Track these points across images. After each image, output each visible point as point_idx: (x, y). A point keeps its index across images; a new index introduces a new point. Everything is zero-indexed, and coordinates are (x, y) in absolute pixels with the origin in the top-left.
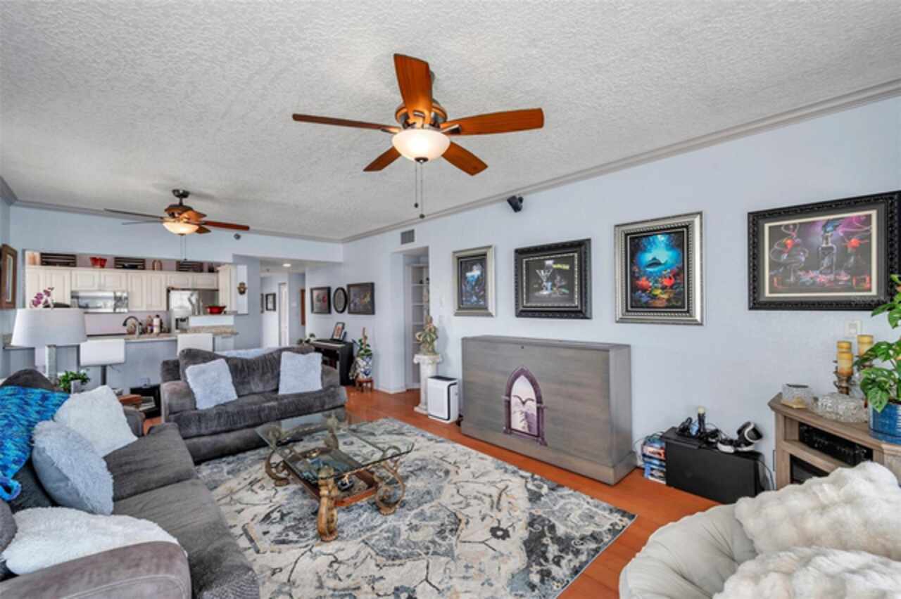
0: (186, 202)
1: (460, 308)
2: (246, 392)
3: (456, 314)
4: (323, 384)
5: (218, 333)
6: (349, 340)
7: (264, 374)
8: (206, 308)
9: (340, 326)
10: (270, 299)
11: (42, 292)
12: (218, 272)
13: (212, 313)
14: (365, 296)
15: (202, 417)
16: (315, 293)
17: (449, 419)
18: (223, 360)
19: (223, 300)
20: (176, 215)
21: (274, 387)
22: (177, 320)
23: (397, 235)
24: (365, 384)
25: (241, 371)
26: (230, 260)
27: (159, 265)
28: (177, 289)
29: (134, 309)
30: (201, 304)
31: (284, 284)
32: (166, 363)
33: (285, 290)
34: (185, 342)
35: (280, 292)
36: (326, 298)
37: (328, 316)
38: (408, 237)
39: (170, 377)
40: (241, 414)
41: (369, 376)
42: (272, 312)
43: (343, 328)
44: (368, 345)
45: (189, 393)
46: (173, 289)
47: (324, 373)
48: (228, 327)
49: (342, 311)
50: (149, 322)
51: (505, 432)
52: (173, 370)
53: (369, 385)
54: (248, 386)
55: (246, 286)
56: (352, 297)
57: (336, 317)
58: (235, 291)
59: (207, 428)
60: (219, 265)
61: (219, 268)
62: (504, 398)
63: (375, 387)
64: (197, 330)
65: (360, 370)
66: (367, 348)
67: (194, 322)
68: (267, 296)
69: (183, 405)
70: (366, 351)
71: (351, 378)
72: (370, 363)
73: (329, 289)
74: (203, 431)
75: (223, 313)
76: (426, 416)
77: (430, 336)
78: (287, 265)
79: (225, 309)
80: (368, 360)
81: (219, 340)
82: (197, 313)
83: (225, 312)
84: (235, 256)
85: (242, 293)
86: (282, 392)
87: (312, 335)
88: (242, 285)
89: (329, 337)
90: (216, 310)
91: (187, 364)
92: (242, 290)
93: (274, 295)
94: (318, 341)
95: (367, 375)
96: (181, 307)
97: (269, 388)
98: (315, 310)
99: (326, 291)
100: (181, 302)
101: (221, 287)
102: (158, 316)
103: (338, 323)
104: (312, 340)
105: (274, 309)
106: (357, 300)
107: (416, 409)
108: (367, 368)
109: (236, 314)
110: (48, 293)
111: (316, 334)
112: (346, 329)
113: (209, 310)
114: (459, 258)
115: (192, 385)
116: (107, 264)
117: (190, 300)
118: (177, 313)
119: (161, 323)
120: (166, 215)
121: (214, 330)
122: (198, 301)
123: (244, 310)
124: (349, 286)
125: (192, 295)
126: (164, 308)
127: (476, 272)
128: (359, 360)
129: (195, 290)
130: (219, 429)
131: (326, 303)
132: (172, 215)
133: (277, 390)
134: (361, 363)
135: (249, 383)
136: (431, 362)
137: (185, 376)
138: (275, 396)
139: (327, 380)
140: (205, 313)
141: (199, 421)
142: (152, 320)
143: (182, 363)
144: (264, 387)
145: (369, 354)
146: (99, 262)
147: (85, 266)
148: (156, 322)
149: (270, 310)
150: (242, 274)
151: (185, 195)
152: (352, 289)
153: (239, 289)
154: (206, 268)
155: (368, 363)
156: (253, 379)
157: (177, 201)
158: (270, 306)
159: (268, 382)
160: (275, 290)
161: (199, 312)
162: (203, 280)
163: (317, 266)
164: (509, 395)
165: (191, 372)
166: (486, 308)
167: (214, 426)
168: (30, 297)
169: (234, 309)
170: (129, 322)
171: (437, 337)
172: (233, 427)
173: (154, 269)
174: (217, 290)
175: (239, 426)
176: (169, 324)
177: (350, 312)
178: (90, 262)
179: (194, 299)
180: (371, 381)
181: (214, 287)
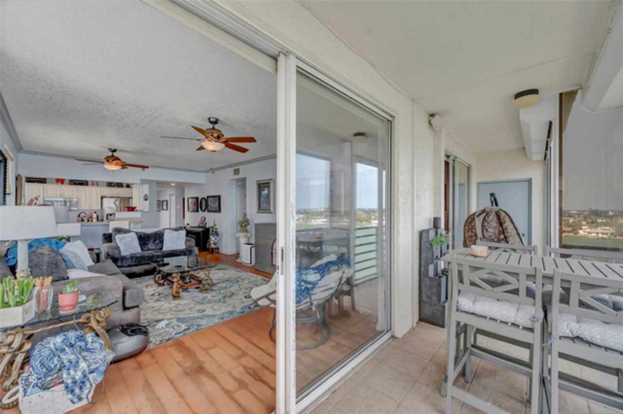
0: (115, 154)
1: (259, 209)
2: (146, 249)
3: (258, 212)
4: (186, 246)
5: (132, 221)
6: (207, 226)
7: (155, 240)
8: (125, 208)
9: (203, 219)
10: (165, 203)
11: (33, 198)
12: (132, 187)
13: (128, 210)
14: (216, 203)
15: (123, 258)
16: (190, 200)
17: (251, 263)
18: (134, 233)
19: (134, 203)
20: (110, 161)
21: (161, 247)
22: (107, 215)
23: (231, 170)
24: (215, 250)
25: (143, 239)
26: (139, 182)
27: (96, 184)
28: (107, 197)
29: (81, 208)
30: (122, 206)
31: (173, 195)
32: (105, 235)
33: (173, 198)
34: (113, 225)
35: (170, 199)
36: (196, 203)
37: (197, 213)
38: (237, 172)
39: (106, 241)
40: (143, 257)
41: (217, 245)
42: (165, 212)
43: (205, 220)
44: (216, 229)
45: (118, 248)
46: (105, 197)
47: (187, 241)
48: (138, 218)
49: (204, 211)
50: (91, 216)
51: (271, 266)
52: (108, 238)
53: (217, 251)
54: (146, 246)
55: (148, 196)
56: (209, 203)
57: (201, 214)
58: (142, 199)
59: (126, 263)
60: (133, 184)
61: (133, 186)
62: (271, 250)
63: (220, 252)
64: (119, 220)
65: (212, 242)
66: (216, 231)
67: (118, 215)
68: (163, 201)
69: (114, 253)
70: (216, 232)
71: (208, 247)
72: (218, 238)
73: (197, 198)
74: (124, 264)
75: (135, 210)
76: (241, 263)
77: (245, 223)
78: (173, 184)
79: (136, 209)
80: (216, 236)
81: (132, 225)
82: (119, 210)
83: (136, 211)
84: (142, 180)
85: (146, 200)
86: (165, 249)
87: (188, 224)
88: (146, 195)
89: (196, 225)
90: (130, 209)
91: (115, 235)
92: (146, 198)
93: (167, 201)
94: (191, 227)
95: (216, 245)
96: (110, 208)
97: (158, 247)
98: (190, 210)
99: (195, 200)
100: (110, 205)
101: (134, 196)
102: (95, 212)
103: (202, 217)
104: (188, 227)
105: (167, 209)
106: (212, 205)
107: (238, 260)
108: (216, 241)
109: (142, 211)
110: (36, 199)
111: (190, 223)
112: (206, 221)
113: (126, 209)
114: (259, 184)
115: (119, 244)
116: (65, 182)
117: (115, 204)
118: (107, 211)
119: (98, 217)
120: (105, 161)
121: (129, 220)
122: (120, 204)
123: (147, 209)
124: (208, 197)
125: (116, 201)
126: (100, 208)
127: (265, 192)
128: (211, 236)
129: (118, 197)
130: (132, 264)
131: (196, 207)
132: (108, 161)
133: (161, 249)
134: (212, 239)
135: (147, 244)
136: (244, 236)
137: (115, 240)
138: (160, 251)
139: (188, 243)
140: (124, 211)
141: (122, 260)
142: (92, 215)
143: (113, 234)
144: (155, 247)
145: (217, 234)
146: (61, 181)
147: (51, 183)
148: (95, 216)
149: (165, 210)
150: (146, 189)
151: (115, 151)
152: (210, 199)
153: (144, 197)
154: (125, 185)
155: (216, 239)
156: (150, 243)
157: (110, 154)
158: (165, 207)
159: (157, 244)
160: (167, 198)
161: (120, 211)
162: (123, 192)
163: (190, 185)
164: (272, 249)
165: (118, 238)
166: (270, 210)
167: (129, 262)
168: (27, 201)
169: (141, 208)
170: (81, 215)
171: (248, 224)
172: (139, 263)
173: (93, 185)
174: (131, 198)
175: (142, 263)
176: (103, 217)
177: (208, 211)
178: (54, 181)
179: (117, 203)
180: (218, 248)
181: (130, 196)
